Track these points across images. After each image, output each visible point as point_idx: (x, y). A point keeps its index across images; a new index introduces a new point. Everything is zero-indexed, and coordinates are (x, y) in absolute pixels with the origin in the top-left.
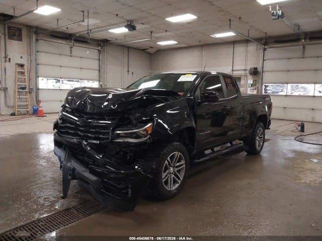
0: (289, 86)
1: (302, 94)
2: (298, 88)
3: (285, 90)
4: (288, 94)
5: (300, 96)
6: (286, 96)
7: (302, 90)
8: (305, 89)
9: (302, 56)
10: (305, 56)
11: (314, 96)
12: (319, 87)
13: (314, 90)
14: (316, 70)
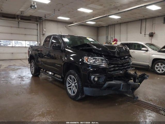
0: (13, 41)
1: (20, 46)
2: (18, 43)
3: (11, 44)
4: (13, 46)
5: (19, 47)
6: (12, 47)
7: (20, 44)
8: (21, 43)
9: (18, 27)
10: (19, 27)
11: (26, 47)
12: (27, 43)
13: (26, 44)
14: (25, 35)
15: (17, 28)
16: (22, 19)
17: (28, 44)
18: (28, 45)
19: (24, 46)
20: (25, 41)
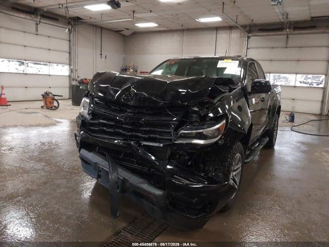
0: (272, 76)
1: (283, 84)
2: (279, 78)
7: (283, 80)
8: (286, 79)
9: (285, 46)
10: (288, 46)
11: (295, 87)
12: (300, 77)
13: (296, 80)
14: (298, 61)
15: (283, 48)
16: (295, 28)
17: (302, 80)
18: (301, 82)
19: (292, 84)
20: (295, 75)
